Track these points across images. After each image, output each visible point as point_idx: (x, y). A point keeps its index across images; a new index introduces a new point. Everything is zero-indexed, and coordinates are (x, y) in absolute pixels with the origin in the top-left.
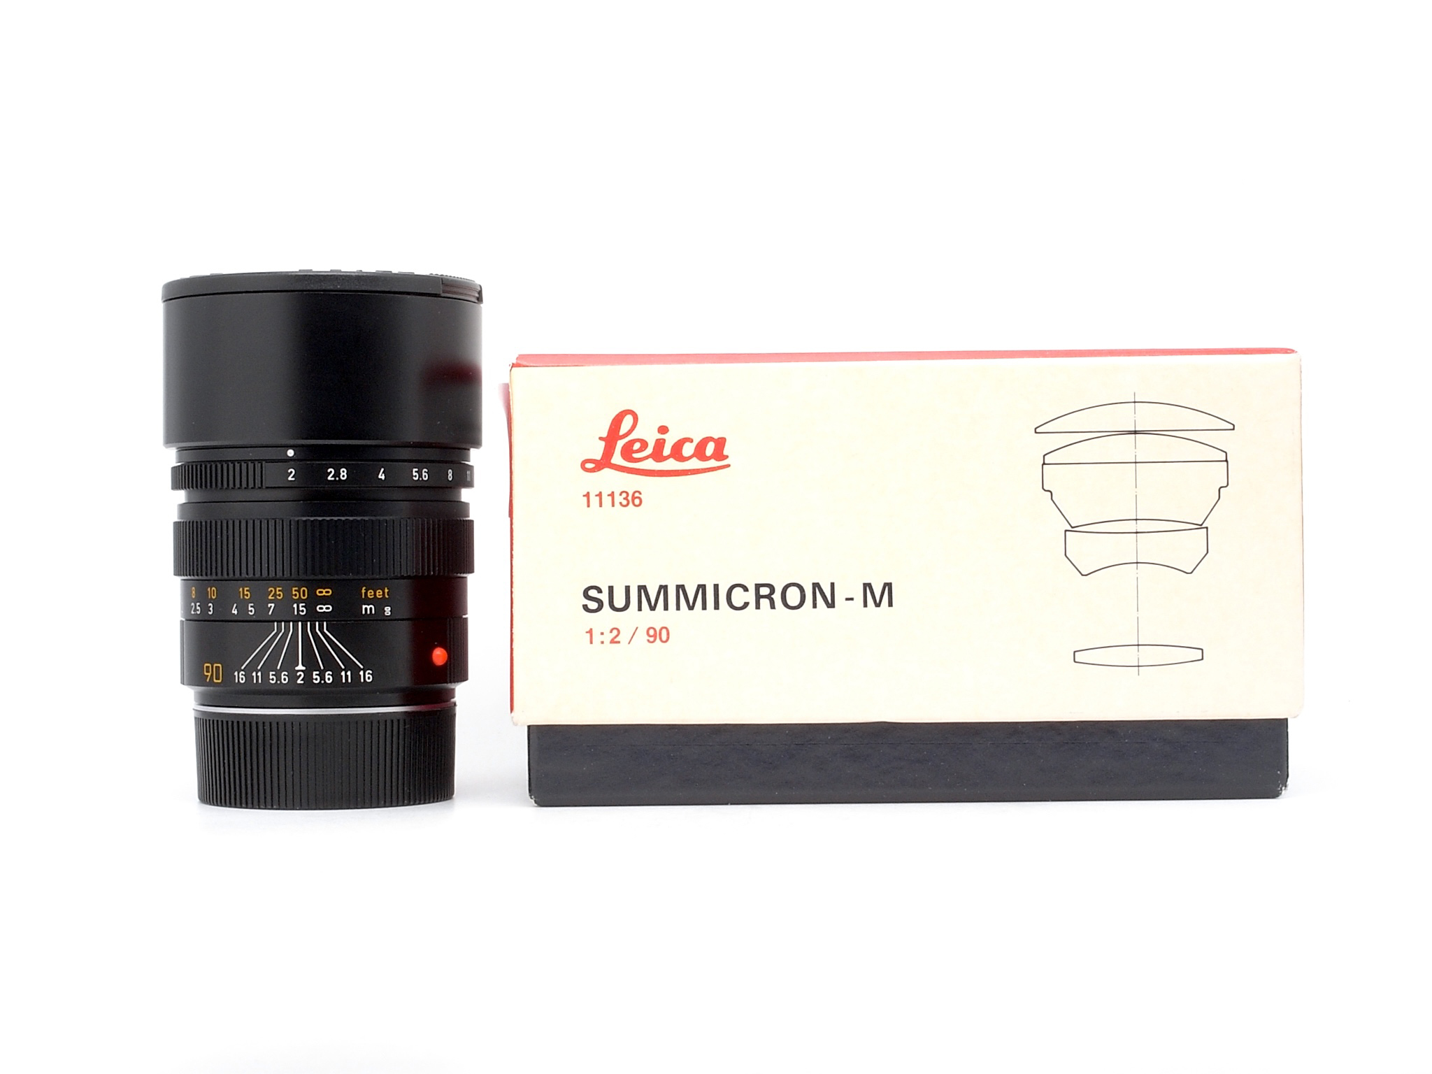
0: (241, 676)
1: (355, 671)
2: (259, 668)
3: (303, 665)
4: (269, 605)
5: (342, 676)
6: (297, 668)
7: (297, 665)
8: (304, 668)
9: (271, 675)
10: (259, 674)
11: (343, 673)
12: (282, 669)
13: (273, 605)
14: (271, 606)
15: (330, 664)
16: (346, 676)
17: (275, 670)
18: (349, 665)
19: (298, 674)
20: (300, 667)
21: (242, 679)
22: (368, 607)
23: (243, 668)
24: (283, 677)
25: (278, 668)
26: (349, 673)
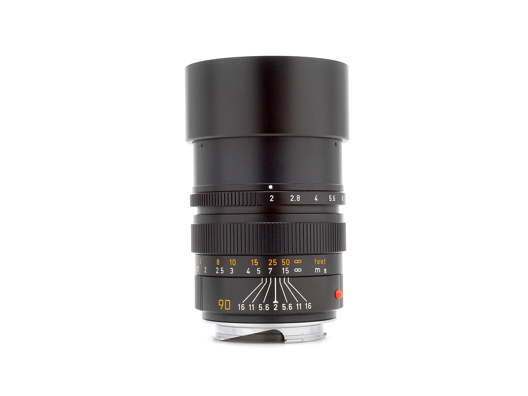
0: (242, 307)
1: (303, 303)
2: (253, 302)
3: (277, 301)
4: (269, 269)
5: (297, 306)
6: (274, 302)
7: (274, 301)
8: (277, 302)
9: (260, 306)
10: (253, 305)
11: (297, 305)
12: (266, 303)
13: (271, 269)
14: (270, 269)
15: (291, 300)
16: (299, 306)
17: (262, 303)
18: (301, 301)
19: (274, 305)
20: (276, 302)
21: (243, 308)
22: (318, 269)
23: (243, 302)
24: (266, 307)
25: (264, 302)
26: (300, 304)
